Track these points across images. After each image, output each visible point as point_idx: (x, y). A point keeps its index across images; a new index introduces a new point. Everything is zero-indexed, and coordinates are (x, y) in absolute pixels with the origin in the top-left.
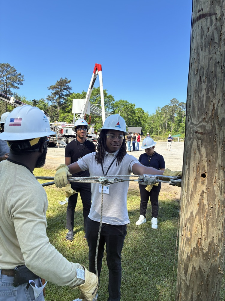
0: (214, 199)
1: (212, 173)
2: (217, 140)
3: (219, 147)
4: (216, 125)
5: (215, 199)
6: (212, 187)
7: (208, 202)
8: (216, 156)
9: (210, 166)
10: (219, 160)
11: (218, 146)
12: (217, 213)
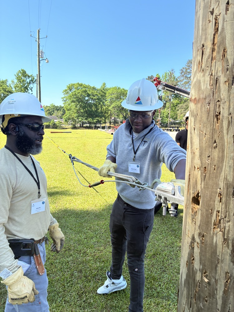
0: (214, 266)
1: (210, 201)
2: (223, 116)
3: (228, 134)
4: (220, 74)
5: (216, 266)
6: (210, 234)
7: (201, 267)
8: (218, 157)
9: (207, 183)
10: (227, 169)
11: (225, 132)
12: (220, 302)
